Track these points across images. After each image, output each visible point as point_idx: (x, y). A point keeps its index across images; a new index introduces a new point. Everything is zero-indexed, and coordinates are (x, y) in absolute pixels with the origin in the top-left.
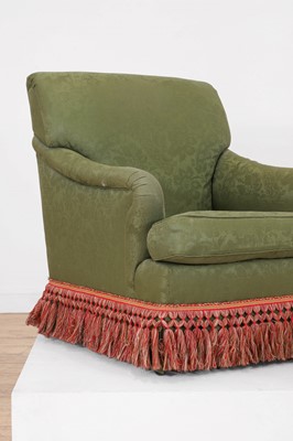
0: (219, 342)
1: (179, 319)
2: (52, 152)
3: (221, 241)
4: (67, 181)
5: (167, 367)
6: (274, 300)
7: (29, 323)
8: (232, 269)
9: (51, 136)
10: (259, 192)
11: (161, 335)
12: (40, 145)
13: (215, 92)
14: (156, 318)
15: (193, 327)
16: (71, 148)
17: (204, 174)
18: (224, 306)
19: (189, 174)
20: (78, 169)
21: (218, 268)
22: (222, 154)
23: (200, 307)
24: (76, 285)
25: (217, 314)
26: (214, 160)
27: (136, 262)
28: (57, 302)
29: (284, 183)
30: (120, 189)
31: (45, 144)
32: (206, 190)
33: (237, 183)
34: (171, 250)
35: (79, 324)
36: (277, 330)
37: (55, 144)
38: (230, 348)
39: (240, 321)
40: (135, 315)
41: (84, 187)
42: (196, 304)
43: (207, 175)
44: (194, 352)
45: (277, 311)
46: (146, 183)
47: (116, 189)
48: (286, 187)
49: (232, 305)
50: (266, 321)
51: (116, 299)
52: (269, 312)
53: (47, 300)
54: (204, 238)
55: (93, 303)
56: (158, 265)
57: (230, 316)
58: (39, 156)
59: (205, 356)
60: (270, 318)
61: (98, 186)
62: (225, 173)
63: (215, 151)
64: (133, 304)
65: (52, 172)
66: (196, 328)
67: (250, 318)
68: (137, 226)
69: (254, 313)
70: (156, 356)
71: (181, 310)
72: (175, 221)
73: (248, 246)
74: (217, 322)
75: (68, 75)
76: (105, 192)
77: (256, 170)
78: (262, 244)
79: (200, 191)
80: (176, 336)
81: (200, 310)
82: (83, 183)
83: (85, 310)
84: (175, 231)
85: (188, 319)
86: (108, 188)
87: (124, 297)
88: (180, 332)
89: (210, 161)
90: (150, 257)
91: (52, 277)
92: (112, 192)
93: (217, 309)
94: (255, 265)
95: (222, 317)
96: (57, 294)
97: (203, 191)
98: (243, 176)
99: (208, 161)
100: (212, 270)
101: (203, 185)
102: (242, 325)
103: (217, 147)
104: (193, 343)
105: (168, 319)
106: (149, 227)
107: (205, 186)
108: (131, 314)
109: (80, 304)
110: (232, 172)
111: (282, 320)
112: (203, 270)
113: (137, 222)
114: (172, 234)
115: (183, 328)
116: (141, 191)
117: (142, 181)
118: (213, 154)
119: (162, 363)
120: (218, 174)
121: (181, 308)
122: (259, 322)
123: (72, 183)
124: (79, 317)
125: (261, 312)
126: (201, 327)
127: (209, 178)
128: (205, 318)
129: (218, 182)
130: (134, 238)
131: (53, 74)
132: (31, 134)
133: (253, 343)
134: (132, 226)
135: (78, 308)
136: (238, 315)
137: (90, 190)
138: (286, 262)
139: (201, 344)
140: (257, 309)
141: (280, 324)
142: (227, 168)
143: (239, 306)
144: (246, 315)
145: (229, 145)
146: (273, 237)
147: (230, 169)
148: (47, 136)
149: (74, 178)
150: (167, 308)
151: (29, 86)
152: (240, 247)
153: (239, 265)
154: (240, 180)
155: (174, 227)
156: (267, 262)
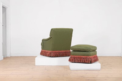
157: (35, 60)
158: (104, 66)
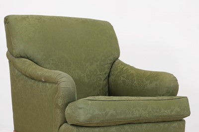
2: (17, 60)
3: (106, 114)
4: (24, 77)
8: (113, 129)
9: (16, 51)
10: (134, 84)
12: (11, 56)
16: (28, 58)
17: (104, 73)
19: (95, 73)
20: (30, 70)
21: (105, 128)
22: (114, 62)
26: (110, 65)
27: (59, 125)
29: (147, 80)
30: (52, 83)
31: (13, 55)
32: (105, 82)
33: (122, 79)
34: (78, 119)
37: (19, 55)
41: (33, 81)
43: (105, 74)
46: (65, 80)
47: (50, 83)
48: (148, 82)
54: (97, 112)
56: (71, 127)
58: (10, 62)
61: (40, 81)
62: (116, 73)
63: (110, 60)
65: (17, 71)
68: (60, 105)
72: (81, 103)
73: (122, 117)
75: (27, 17)
76: (44, 84)
77: (133, 72)
78: (130, 116)
79: (102, 82)
82: (33, 79)
84: (80, 108)
86: (45, 82)
89: (108, 66)
90: (67, 122)
92: (48, 84)
94: (127, 127)
97: (103, 82)
98: (125, 75)
99: (106, 66)
101: (103, 79)
103: (112, 58)
106: (66, 105)
107: (105, 80)
110: (120, 72)
113: (60, 102)
114: (78, 110)
116: (62, 85)
117: (64, 79)
118: (109, 62)
120: (112, 73)
123: (27, 78)
127: (107, 75)
129: (112, 77)
130: (58, 111)
131: (19, 16)
132: (6, 49)
134: (57, 104)
137: (37, 82)
138: (145, 125)
142: (117, 70)
145: (119, 57)
146: (137, 112)
147: (119, 70)
148: (14, 51)
149: (28, 75)
151: (5, 22)
152: (118, 117)
153: (118, 127)
154: (123, 77)
156: (134, 125)
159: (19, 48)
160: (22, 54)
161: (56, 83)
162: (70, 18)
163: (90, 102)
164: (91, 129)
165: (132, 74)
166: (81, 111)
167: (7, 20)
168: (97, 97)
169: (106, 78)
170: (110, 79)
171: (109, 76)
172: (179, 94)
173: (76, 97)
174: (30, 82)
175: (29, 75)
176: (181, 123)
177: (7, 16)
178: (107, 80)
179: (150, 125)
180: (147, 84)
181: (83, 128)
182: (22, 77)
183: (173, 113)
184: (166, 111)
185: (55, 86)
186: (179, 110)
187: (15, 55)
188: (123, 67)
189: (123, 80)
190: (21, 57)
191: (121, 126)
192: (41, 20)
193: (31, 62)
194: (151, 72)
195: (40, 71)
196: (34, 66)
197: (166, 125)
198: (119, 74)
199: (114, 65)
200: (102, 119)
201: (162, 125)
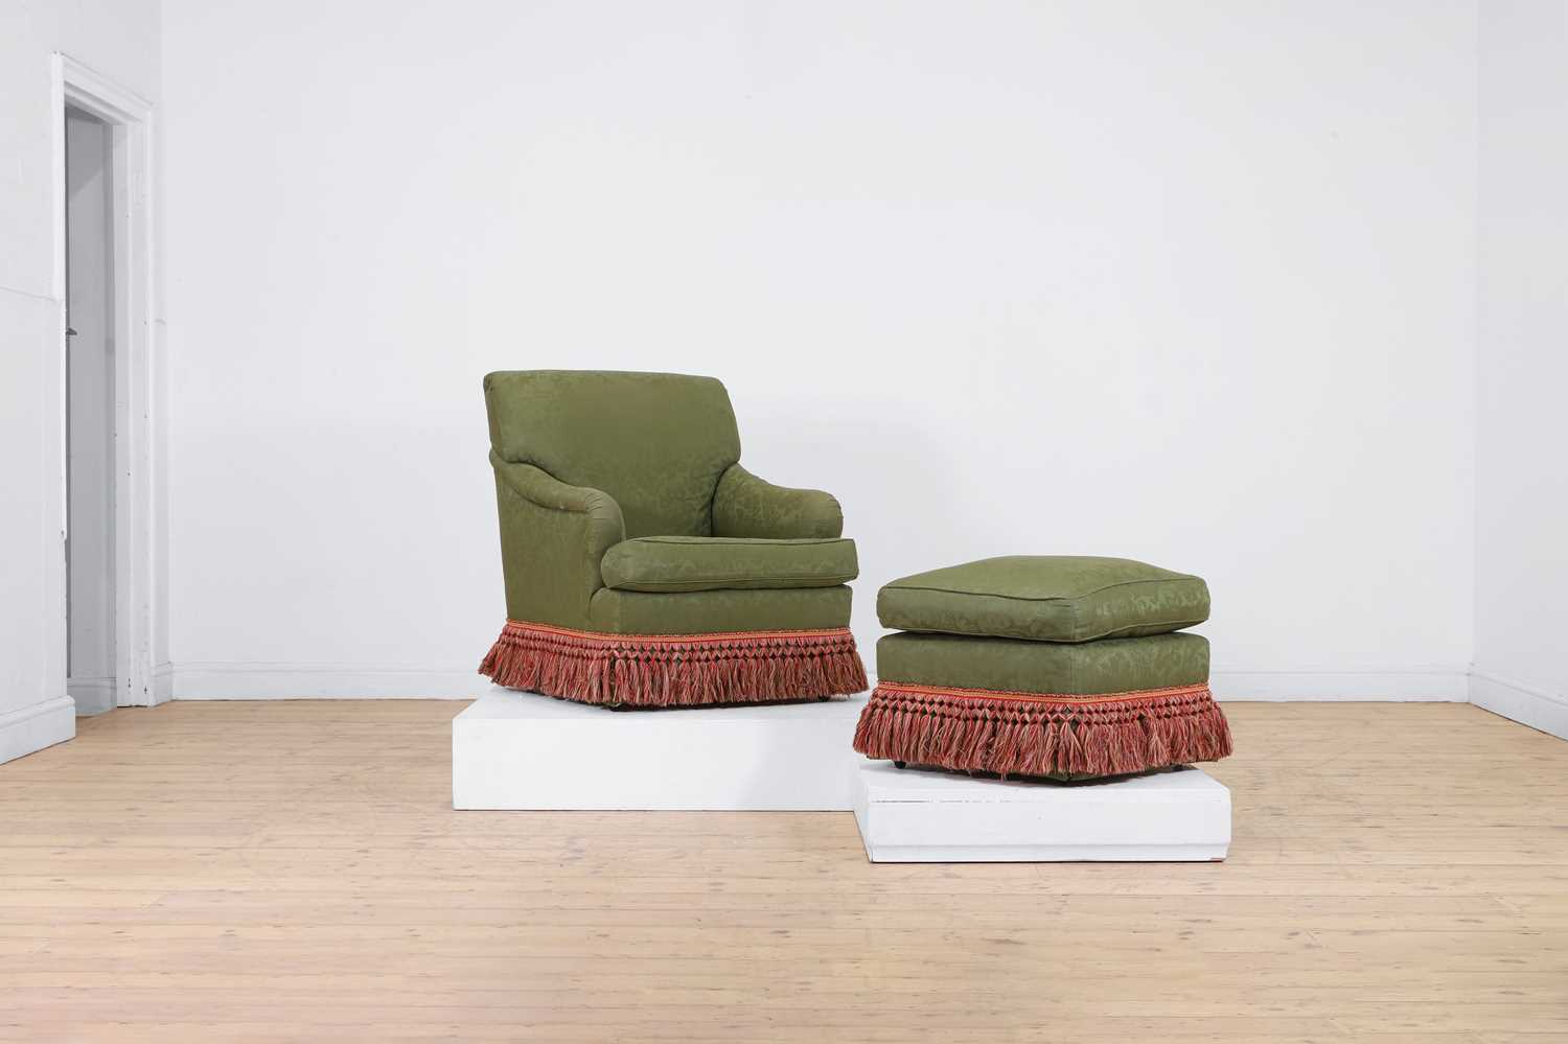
0: (679, 676)
1: (632, 649)
2: (510, 468)
3: (677, 568)
4: (527, 502)
5: (617, 698)
6: (746, 636)
7: (481, 671)
8: (694, 599)
9: (509, 450)
11: (612, 666)
12: (498, 459)
13: (725, 391)
14: (609, 649)
15: (648, 659)
16: (534, 464)
17: (699, 494)
18: (685, 639)
19: (679, 495)
20: (537, 489)
21: (678, 596)
22: (726, 470)
23: (657, 639)
24: (535, 623)
25: (677, 647)
26: (714, 478)
27: (591, 592)
28: (515, 645)
30: (578, 512)
31: (504, 458)
32: (703, 515)
33: (737, 507)
34: (624, 576)
35: (537, 665)
36: (750, 668)
37: (514, 459)
38: (692, 683)
39: (703, 656)
40: (591, 648)
41: (543, 510)
42: (653, 635)
43: (704, 496)
44: (648, 685)
45: (750, 647)
46: (601, 504)
47: (573, 512)
49: (696, 638)
50: (736, 657)
51: (573, 634)
52: (740, 648)
53: (503, 643)
55: (552, 641)
56: (612, 593)
57: (692, 650)
58: (497, 471)
59: (661, 690)
60: (740, 654)
61: (557, 509)
62: (726, 493)
63: (715, 466)
64: (588, 638)
65: (511, 493)
66: (653, 661)
67: (716, 653)
68: (592, 553)
69: (721, 649)
70: (606, 687)
71: (635, 641)
72: (627, 546)
73: (710, 574)
74: (676, 655)
76: (564, 516)
79: (694, 515)
80: (629, 667)
81: (657, 641)
82: (542, 505)
83: (544, 650)
84: (626, 557)
85: (643, 650)
86: (566, 510)
87: (581, 629)
88: (633, 663)
89: (709, 479)
90: (604, 586)
91: (511, 617)
92: (570, 515)
93: (677, 642)
94: (721, 596)
95: (682, 650)
96: (515, 635)
97: (698, 515)
98: (743, 499)
99: (706, 479)
100: (671, 599)
101: (698, 508)
102: (707, 660)
103: (718, 461)
104: (648, 675)
105: (620, 649)
106: (603, 553)
107: (702, 510)
108: (586, 648)
109: (538, 644)
110: (735, 491)
111: (755, 657)
112: (661, 599)
113: (592, 548)
114: (624, 559)
115: (637, 659)
116: (596, 515)
117: (598, 504)
118: (713, 470)
119: (612, 695)
120: (719, 494)
121: (636, 639)
122: (727, 658)
123: (531, 505)
124: (537, 658)
125: (730, 648)
126: (658, 660)
127: (707, 499)
128: (662, 651)
129: (718, 504)
130: (589, 564)
131: (514, 373)
133: (719, 681)
134: (587, 552)
135: (536, 649)
136: (703, 650)
137: (550, 512)
138: (760, 594)
139: (657, 677)
140: (726, 644)
141: (753, 661)
142: (728, 488)
143: (704, 640)
144: (711, 649)
145: (737, 459)
147: (733, 488)
148: (505, 450)
149: (532, 498)
150: (620, 638)
151: (486, 387)
152: (700, 574)
153: (704, 596)
154: (740, 503)
155: (625, 552)
156: (738, 593)
157: (449, 739)
158: (1277, 813)
159: (516, 443)
160: (522, 456)
161: (584, 512)
162: (625, 375)
163: (645, 544)
164: (649, 596)
165: (756, 497)
166: (629, 561)
167: (490, 383)
168: (682, 537)
169: (706, 506)
170: (714, 509)
171: (712, 500)
172: (843, 536)
173: (624, 533)
174: (538, 512)
175: (536, 498)
176: (841, 591)
177: (489, 375)
178: (706, 510)
179: (771, 594)
180: (780, 516)
181: (635, 594)
182: (521, 503)
183: (818, 570)
184: (802, 567)
185: (582, 517)
186: (831, 565)
187: (507, 458)
188: (742, 480)
189: (738, 510)
190: (521, 462)
191: (711, 593)
192: (561, 382)
193: (540, 471)
194: (791, 491)
195: (555, 490)
196: (546, 481)
197: (807, 595)
198: (732, 496)
199: (723, 480)
200: (668, 577)
201: (797, 595)
